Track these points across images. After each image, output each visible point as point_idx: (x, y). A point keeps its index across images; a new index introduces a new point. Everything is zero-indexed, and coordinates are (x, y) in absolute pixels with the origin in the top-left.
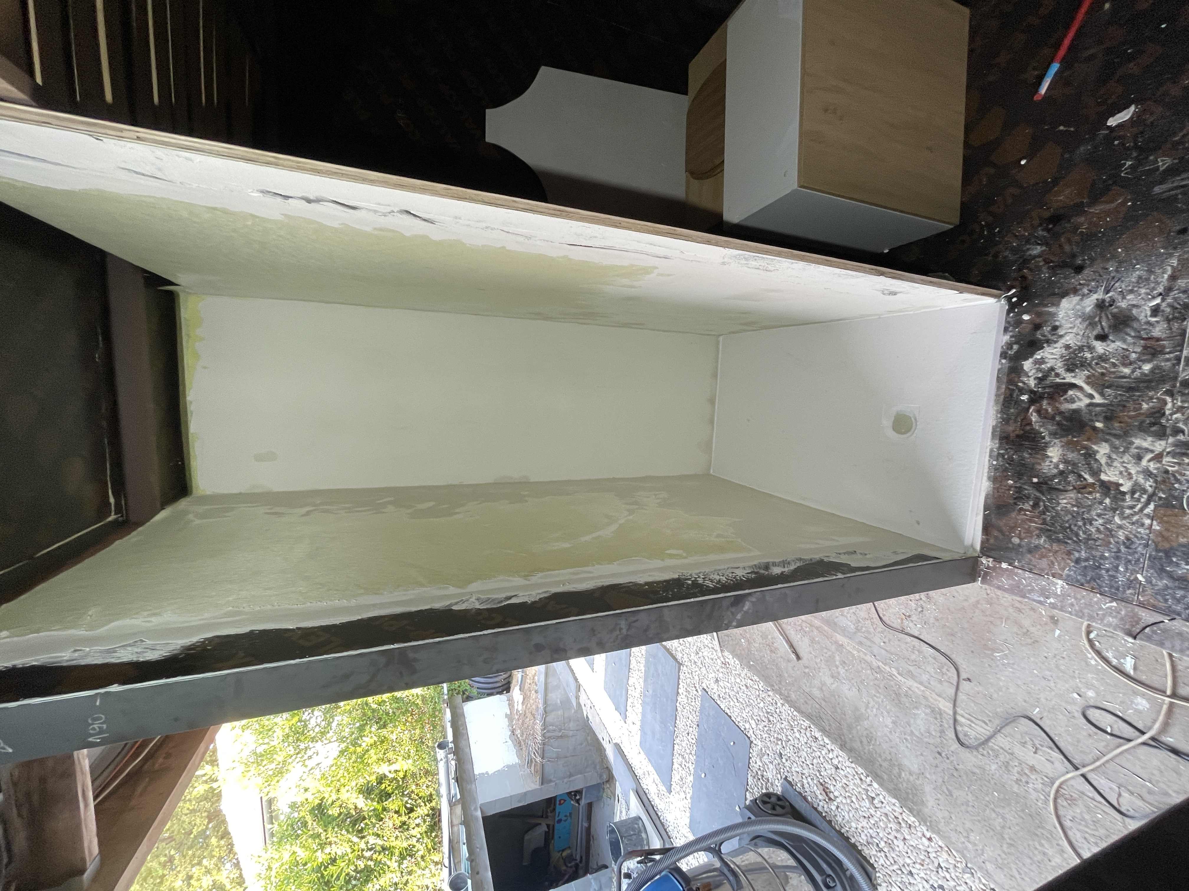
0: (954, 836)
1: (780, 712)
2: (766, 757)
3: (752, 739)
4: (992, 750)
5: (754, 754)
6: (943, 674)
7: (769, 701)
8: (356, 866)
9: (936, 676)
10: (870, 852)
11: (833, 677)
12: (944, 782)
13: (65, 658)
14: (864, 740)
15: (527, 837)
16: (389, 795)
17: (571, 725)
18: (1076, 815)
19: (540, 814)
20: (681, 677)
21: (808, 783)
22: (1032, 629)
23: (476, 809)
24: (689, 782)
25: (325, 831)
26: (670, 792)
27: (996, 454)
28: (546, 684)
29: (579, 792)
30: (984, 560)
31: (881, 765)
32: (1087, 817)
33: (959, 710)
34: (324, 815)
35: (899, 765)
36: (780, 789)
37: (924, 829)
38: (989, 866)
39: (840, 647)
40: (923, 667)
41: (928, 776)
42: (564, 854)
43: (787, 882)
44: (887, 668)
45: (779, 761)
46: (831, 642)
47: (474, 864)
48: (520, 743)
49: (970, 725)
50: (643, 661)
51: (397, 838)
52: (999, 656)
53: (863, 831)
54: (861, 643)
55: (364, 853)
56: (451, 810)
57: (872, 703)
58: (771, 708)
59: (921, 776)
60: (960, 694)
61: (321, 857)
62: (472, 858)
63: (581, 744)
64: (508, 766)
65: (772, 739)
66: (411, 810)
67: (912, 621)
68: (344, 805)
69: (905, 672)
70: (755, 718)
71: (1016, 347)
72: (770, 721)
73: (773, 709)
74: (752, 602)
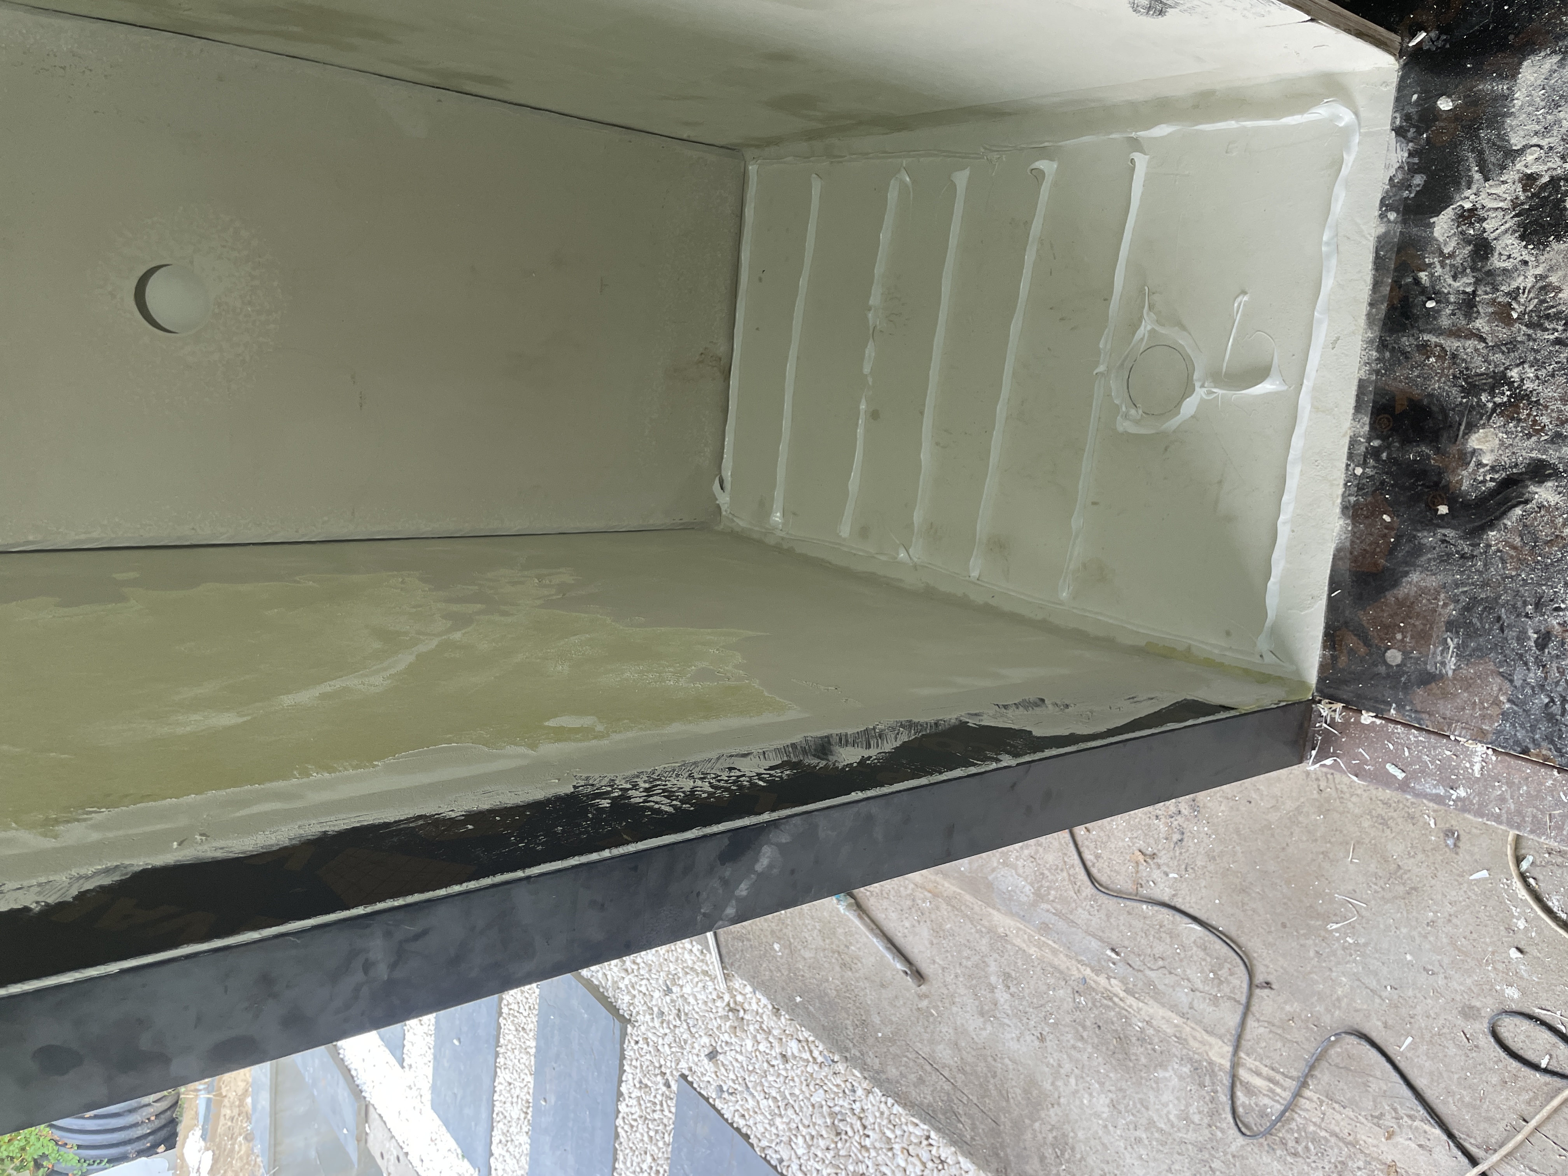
1: (863, 1110)
6: (1221, 982)
7: (838, 1086)
9: (1207, 989)
11: (982, 1014)
14: (1049, 1152)
20: (629, 1053)
22: (1408, 863)
27: (1363, 449)
28: (275, 1113)
30: (1324, 709)
33: (1246, 1059)
39: (1000, 940)
40: (1178, 970)
44: (1102, 980)
46: (978, 931)
49: (1271, 1091)
50: (532, 1024)
52: (1336, 930)
54: (1045, 928)
57: (1067, 1066)
58: (841, 1102)
60: (1251, 1023)
67: (1159, 866)
69: (1140, 984)
70: (804, 1131)
71: (1419, 180)
72: (838, 1134)
73: (846, 1104)
74: (779, 846)
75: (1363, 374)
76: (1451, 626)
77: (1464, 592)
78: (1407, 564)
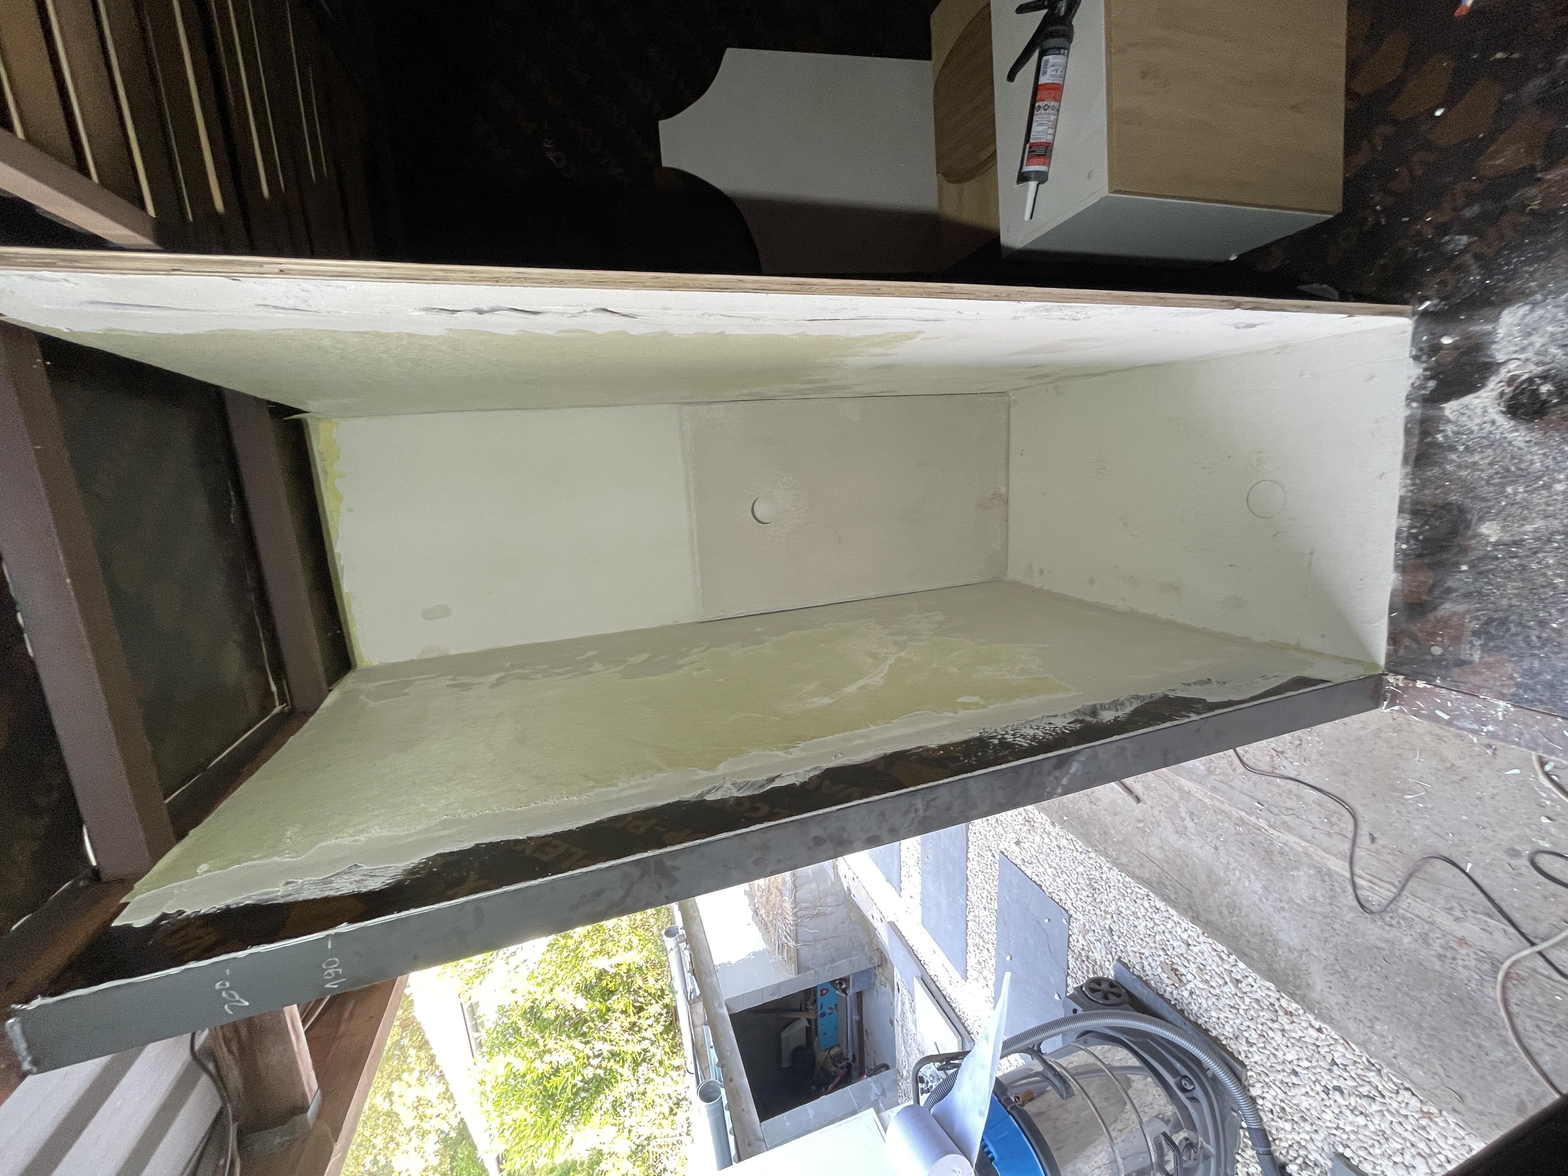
0: (1352, 1026)
1: (1108, 878)
2: (1091, 934)
3: (1071, 912)
4: (1403, 918)
5: (1075, 931)
6: (1333, 825)
7: (1092, 864)
8: (583, 1075)
9: (1324, 828)
10: (1239, 1048)
11: (1177, 832)
12: (1337, 960)
13: (279, 894)
14: (1224, 910)
15: (784, 1035)
16: (612, 993)
17: (829, 900)
18: (1525, 998)
19: (798, 1007)
20: (970, 838)
21: (1149, 965)
22: (1459, 763)
23: (720, 1006)
24: (990, 966)
25: (543, 1037)
26: (966, 979)
27: (1405, 534)
29: (845, 980)
30: (1391, 679)
31: (1248, 941)
32: (1540, 1000)
33: (1357, 870)
34: (538, 1018)
35: (1273, 940)
36: (1112, 973)
37: (1311, 1018)
38: (1401, 1062)
39: (1186, 794)
40: (1304, 817)
41: (1315, 953)
42: (833, 1052)
43: (1130, 1086)
44: (1253, 819)
45: (1109, 938)
47: (725, 1069)
48: (766, 924)
49: (1374, 889)
51: (627, 1041)
52: (1411, 799)
53: (1228, 1022)
54: (1214, 789)
55: (591, 1060)
56: (691, 1008)
57: (1233, 865)
58: (1094, 873)
59: (1304, 954)
60: (1357, 850)
61: (542, 1067)
62: (722, 1064)
63: (843, 922)
64: (754, 954)
65: (1098, 912)
66: (640, 1009)
67: (1286, 758)
68: (561, 1007)
69: (1278, 823)
70: (1074, 886)
71: (1432, 384)
72: (1094, 889)
73: (1097, 874)
74: (1082, 762)
75: (1403, 492)
76: (1476, 633)
77: (1483, 615)
78: (1441, 598)
